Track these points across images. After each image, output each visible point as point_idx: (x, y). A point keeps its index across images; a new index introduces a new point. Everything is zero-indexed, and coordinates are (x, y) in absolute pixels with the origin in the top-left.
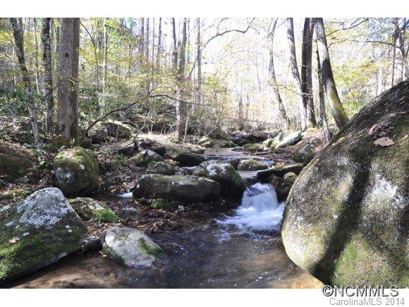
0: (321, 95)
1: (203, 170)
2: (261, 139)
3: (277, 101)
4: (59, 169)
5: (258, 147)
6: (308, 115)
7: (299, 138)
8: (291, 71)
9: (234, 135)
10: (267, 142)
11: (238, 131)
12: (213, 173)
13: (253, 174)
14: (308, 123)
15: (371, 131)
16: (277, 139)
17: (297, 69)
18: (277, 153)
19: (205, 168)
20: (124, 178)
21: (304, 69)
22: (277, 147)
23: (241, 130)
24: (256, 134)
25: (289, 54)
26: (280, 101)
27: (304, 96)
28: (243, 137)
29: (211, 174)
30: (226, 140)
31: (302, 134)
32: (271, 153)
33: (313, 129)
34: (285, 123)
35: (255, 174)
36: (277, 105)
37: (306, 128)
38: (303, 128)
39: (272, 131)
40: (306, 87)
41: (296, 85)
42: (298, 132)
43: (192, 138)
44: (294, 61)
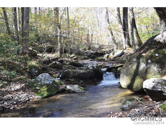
0: (132, 33)
1: (86, 67)
2: (102, 54)
3: (110, 35)
4: (33, 69)
5: (103, 58)
6: (126, 42)
7: (123, 53)
8: (117, 20)
9: (86, 53)
10: (106, 56)
11: (88, 51)
12: (91, 68)
13: (105, 69)
14: (127, 46)
15: (142, 52)
16: (111, 54)
17: (121, 19)
18: (113, 61)
19: (88, 67)
20: (52, 73)
21: (124, 20)
22: (112, 58)
23: (89, 49)
24: (99, 52)
25: (117, 12)
26: (112, 35)
27: (124, 33)
28: (92, 54)
29: (90, 69)
30: (84, 55)
31: (124, 51)
32: (110, 61)
33: (129, 48)
34: (115, 46)
35: (106, 69)
36: (111, 37)
37: (126, 48)
38: (124, 48)
39: (107, 50)
40: (125, 29)
41: (120, 27)
42: (122, 50)
43: (66, 55)
44: (119, 15)
